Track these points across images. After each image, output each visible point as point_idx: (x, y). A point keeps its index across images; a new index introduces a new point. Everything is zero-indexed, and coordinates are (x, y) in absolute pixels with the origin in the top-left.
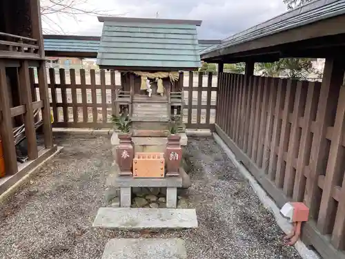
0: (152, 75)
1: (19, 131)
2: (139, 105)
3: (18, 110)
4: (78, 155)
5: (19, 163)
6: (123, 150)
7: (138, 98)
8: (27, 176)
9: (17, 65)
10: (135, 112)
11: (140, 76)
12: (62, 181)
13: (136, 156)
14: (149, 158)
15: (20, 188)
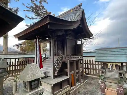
0: (111, 64)
1: (77, 75)
2: (108, 72)
3: (77, 71)
4: (91, 84)
5: (77, 83)
6: (102, 86)
7: (107, 70)
8: (78, 87)
9: (78, 61)
10: (106, 74)
11: (107, 64)
12: (86, 91)
13: (107, 89)
14: (111, 90)
15: (77, 90)
